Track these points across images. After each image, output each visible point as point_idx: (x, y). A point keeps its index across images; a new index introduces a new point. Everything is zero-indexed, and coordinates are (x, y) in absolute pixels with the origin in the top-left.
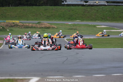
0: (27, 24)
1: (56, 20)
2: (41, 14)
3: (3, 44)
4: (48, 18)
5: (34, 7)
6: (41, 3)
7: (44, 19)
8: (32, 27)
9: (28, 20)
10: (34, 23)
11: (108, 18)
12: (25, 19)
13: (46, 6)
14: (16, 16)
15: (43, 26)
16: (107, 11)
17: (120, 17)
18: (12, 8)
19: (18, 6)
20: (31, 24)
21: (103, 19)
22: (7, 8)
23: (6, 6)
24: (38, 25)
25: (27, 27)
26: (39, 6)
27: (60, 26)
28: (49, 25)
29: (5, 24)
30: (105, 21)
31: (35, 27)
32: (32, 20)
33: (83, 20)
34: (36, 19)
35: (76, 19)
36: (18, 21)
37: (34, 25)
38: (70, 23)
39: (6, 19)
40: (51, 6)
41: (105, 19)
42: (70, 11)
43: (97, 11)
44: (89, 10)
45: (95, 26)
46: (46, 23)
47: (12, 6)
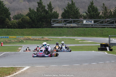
0: (36, 38)
1: (52, 36)
2: (43, 33)
3: (21, 49)
4: (48, 35)
5: (40, 29)
6: (43, 26)
7: (45, 36)
8: (38, 40)
9: (36, 36)
10: (40, 38)
11: (82, 35)
12: (34, 36)
13: (46, 28)
14: (30, 34)
15: (45, 39)
16: (81, 31)
17: (89, 34)
18: (27, 29)
19: (30, 28)
20: (38, 38)
21: (79, 35)
22: (25, 29)
23: (24, 28)
24: (42, 39)
25: (36, 40)
26: (42, 28)
27: (55, 40)
28: (48, 39)
29: (23, 38)
30: (80, 36)
31: (40, 40)
32: (39, 36)
33: (68, 36)
34: (41, 36)
35: (63, 35)
36: (31, 37)
37: (40, 39)
38: (60, 38)
39: (23, 36)
40: (50, 28)
41: (80, 35)
42: (60, 31)
43: (76, 31)
44: (71, 30)
45: (74, 39)
46: (46, 38)
47: (27, 28)
